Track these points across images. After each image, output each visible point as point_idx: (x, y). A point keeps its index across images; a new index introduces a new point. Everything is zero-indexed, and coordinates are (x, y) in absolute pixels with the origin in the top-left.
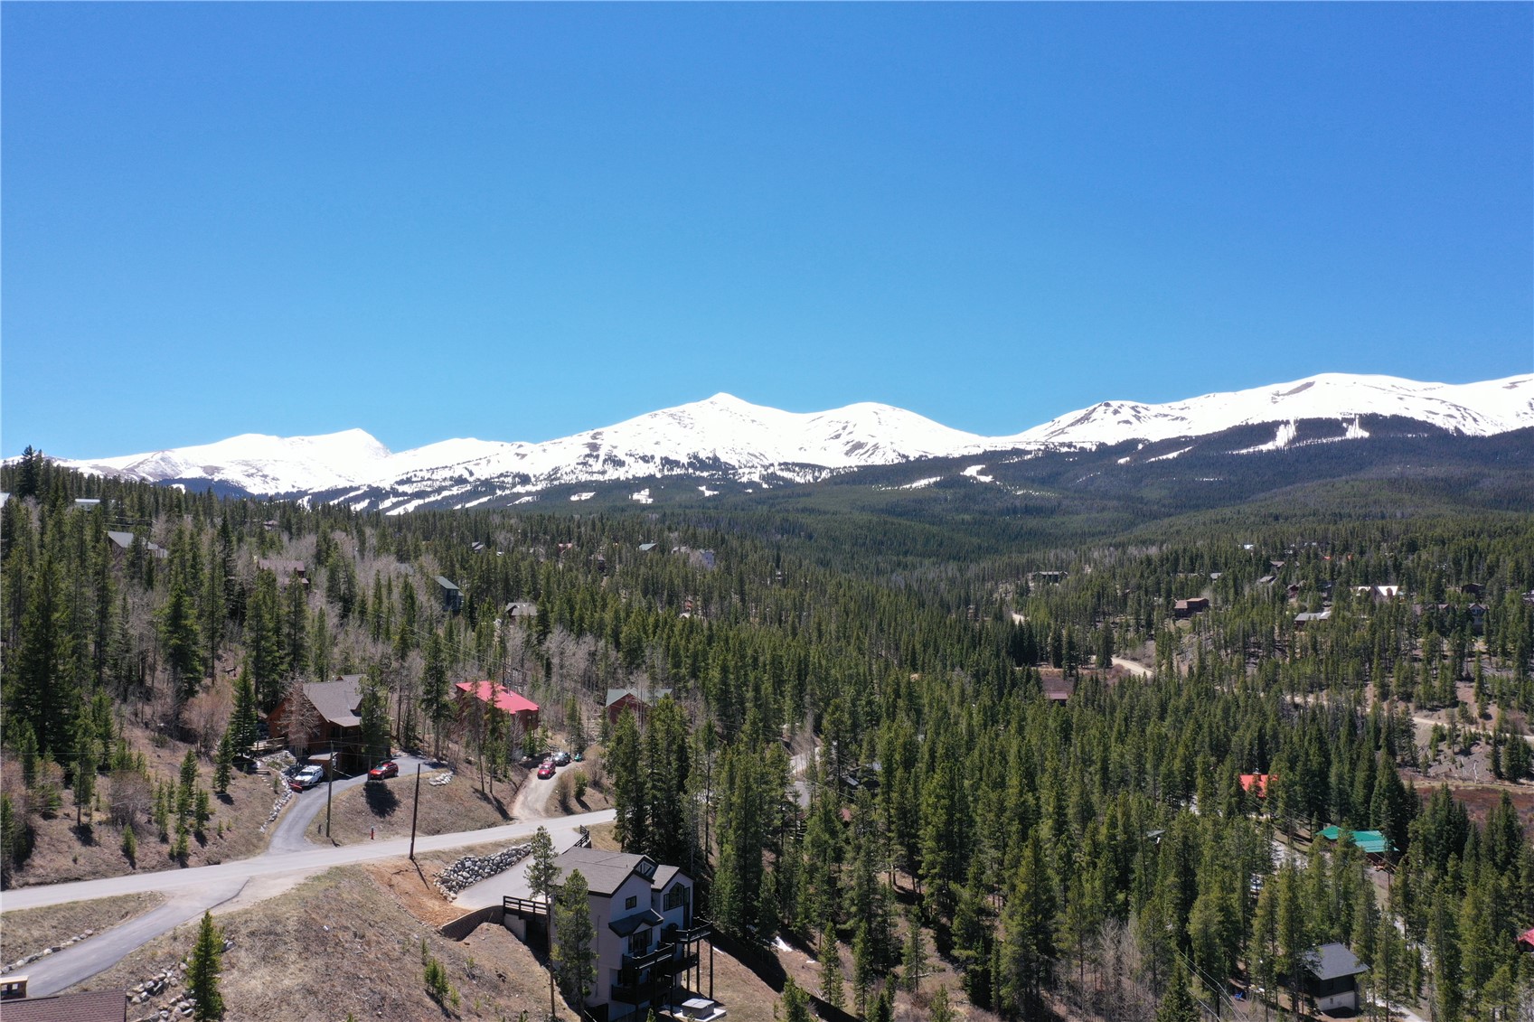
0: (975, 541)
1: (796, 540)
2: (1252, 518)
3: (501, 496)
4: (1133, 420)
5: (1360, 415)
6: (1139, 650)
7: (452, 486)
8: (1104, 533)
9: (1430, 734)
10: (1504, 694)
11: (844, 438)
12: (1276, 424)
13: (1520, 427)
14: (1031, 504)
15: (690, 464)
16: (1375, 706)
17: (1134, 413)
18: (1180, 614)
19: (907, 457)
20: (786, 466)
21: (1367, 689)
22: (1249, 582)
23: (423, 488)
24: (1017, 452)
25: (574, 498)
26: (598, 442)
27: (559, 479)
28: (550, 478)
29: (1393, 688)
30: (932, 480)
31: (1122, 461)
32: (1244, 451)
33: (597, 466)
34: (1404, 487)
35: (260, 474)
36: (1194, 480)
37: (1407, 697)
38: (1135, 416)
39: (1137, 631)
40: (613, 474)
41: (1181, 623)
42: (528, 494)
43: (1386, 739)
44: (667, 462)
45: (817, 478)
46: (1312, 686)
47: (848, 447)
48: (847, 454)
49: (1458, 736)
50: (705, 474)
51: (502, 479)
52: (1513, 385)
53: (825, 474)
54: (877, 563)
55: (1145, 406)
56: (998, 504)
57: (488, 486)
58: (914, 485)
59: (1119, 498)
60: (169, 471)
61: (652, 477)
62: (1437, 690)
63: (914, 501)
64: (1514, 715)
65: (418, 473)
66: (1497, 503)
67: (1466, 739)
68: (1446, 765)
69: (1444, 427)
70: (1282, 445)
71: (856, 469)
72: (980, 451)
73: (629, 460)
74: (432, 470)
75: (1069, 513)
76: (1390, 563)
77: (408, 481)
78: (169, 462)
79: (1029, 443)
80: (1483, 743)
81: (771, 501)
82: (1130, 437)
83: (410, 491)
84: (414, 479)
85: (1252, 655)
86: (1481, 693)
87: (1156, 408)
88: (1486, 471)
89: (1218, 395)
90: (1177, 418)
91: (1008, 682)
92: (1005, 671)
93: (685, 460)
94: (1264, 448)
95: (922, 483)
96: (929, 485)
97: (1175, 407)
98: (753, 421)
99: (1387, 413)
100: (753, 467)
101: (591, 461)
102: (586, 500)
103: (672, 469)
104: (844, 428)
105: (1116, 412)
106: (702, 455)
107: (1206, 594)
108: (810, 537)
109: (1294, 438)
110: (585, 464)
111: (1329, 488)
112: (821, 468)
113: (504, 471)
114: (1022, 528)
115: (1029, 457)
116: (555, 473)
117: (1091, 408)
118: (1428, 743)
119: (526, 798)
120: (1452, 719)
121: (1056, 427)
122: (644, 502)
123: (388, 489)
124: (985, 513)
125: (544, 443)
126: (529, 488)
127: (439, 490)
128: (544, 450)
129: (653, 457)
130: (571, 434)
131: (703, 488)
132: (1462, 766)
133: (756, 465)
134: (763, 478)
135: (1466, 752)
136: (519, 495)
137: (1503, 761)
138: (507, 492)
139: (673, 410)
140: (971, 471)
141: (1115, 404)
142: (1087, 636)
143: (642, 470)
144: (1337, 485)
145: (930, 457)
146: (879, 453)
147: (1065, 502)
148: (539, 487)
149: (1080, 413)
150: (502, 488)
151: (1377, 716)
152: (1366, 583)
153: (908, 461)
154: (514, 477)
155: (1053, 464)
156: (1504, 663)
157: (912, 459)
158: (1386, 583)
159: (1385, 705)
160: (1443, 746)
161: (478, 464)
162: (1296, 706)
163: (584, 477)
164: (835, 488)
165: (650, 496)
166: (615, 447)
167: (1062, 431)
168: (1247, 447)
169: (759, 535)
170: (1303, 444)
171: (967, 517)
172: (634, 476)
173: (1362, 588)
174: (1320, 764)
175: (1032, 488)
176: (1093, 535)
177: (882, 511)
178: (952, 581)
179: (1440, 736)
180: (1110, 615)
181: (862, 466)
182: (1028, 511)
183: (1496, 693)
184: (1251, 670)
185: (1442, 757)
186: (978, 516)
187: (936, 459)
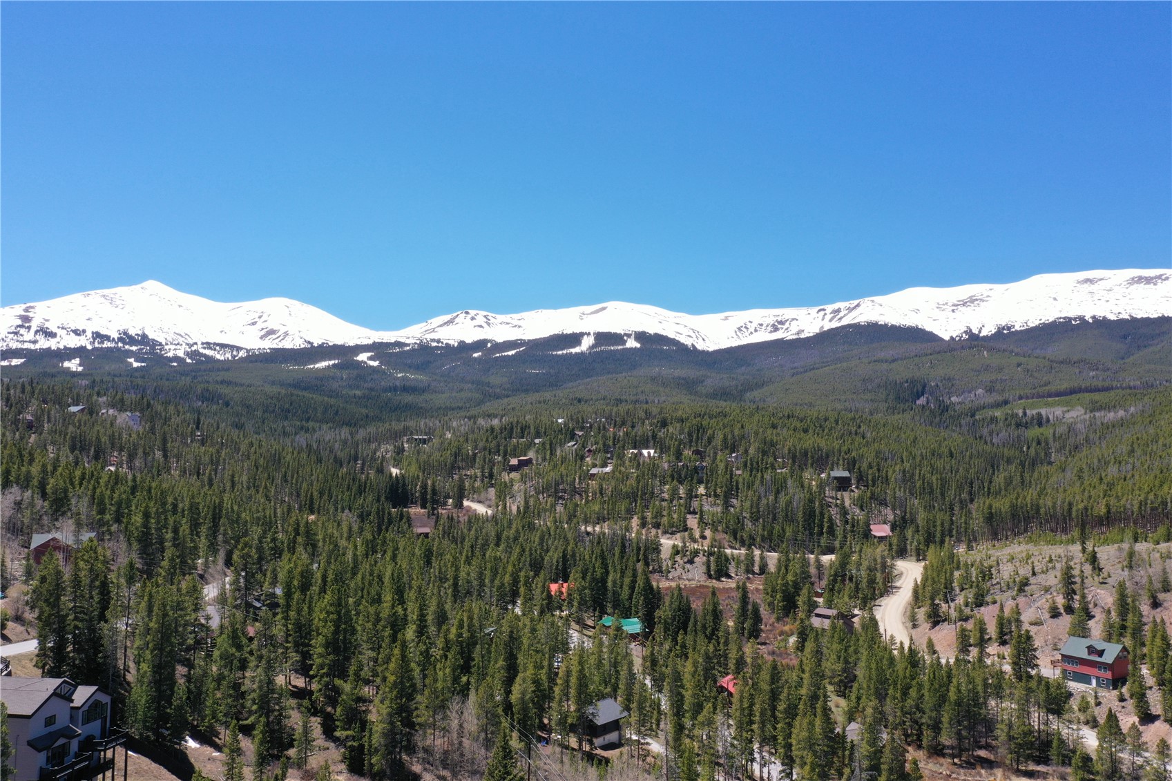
0: (364, 411)
1: (215, 407)
2: (564, 400)
4: (484, 325)
5: (636, 330)
6: (483, 495)
8: (461, 408)
9: (670, 551)
10: (715, 522)
11: (260, 325)
12: (582, 335)
13: (729, 346)
14: (408, 384)
15: (120, 339)
16: (637, 533)
17: (486, 320)
18: (513, 469)
19: (312, 344)
20: (208, 345)
21: (633, 520)
22: (560, 446)
24: (398, 344)
26: (31, 315)
29: (649, 520)
30: (332, 362)
31: (476, 355)
32: (560, 352)
33: (29, 336)
34: (660, 383)
36: (525, 372)
37: (657, 526)
38: (486, 322)
39: (482, 481)
40: (44, 343)
41: (513, 475)
43: (644, 555)
44: (97, 336)
45: (235, 356)
46: (598, 519)
47: (263, 333)
48: (261, 338)
49: (687, 551)
50: (134, 348)
52: (726, 318)
53: (242, 354)
54: (284, 427)
55: (494, 315)
56: (383, 383)
58: (317, 366)
59: (473, 383)
61: (83, 348)
62: (675, 520)
63: (316, 378)
64: (719, 536)
66: (714, 395)
67: (691, 553)
68: (679, 571)
69: (685, 343)
70: (585, 349)
71: (268, 351)
72: (370, 342)
73: (59, 332)
75: (436, 392)
76: (650, 434)
79: (408, 338)
80: (701, 555)
81: (194, 374)
82: (482, 338)
85: (560, 498)
86: (701, 522)
87: (501, 318)
88: (709, 374)
89: (543, 310)
90: (516, 326)
91: (386, 520)
92: (384, 513)
93: (115, 335)
94: (574, 350)
95: (323, 364)
96: (329, 366)
97: (514, 318)
98: (180, 306)
99: (652, 332)
100: (178, 344)
101: (22, 331)
102: (16, 366)
103: (102, 342)
104: (260, 317)
105: (473, 319)
106: (132, 332)
107: (531, 454)
108: (227, 404)
109: (593, 345)
110: (16, 333)
111: (613, 381)
112: (239, 349)
114: (400, 402)
115: (408, 348)
117: (455, 314)
118: (668, 556)
120: (683, 540)
121: (429, 327)
122: (74, 369)
124: (372, 390)
129: (84, 331)
131: (132, 360)
132: (688, 571)
133: (181, 342)
134: (187, 354)
135: (691, 562)
137: (713, 567)
139: (106, 292)
140: (363, 357)
141: (472, 312)
142: (445, 484)
143: (73, 342)
144: (619, 379)
145: (331, 344)
146: (289, 339)
147: (433, 384)
149: (447, 318)
151: (639, 539)
152: (635, 448)
153: (312, 347)
155: (426, 355)
156: (715, 502)
157: (315, 345)
158: (647, 448)
159: (644, 531)
160: (678, 558)
162: (588, 534)
163: (15, 345)
164: (250, 365)
165: (80, 365)
166: (47, 320)
167: (433, 330)
168: (562, 349)
169: (181, 402)
170: (598, 349)
171: (358, 393)
172: (65, 347)
173: (632, 451)
174: (602, 574)
175: (409, 372)
176: (453, 409)
177: (290, 385)
178: (345, 442)
179: (676, 551)
180: (463, 469)
181: (274, 349)
182: (405, 389)
183: (710, 521)
184: (559, 508)
185: (677, 566)
186: (366, 392)
187: (335, 346)
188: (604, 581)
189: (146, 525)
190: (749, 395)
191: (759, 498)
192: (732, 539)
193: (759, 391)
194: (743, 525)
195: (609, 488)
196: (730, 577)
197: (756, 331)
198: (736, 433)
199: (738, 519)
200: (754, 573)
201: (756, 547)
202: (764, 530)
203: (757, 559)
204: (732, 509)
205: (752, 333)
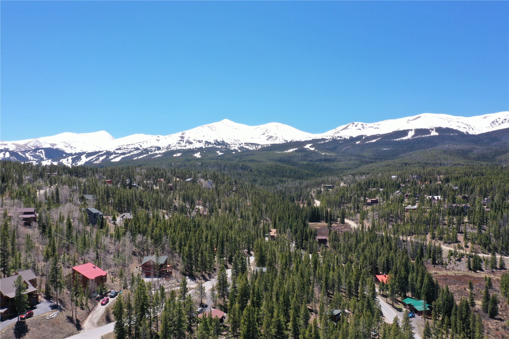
0: (307, 171)
1: (246, 172)
2: (398, 164)
3: (150, 154)
4: (362, 128)
5: (436, 127)
6: (354, 217)
7: (134, 151)
8: (350, 169)
9: (448, 253)
10: (473, 239)
11: (266, 134)
12: (408, 130)
13: (487, 131)
14: (327, 158)
15: (215, 143)
16: (430, 242)
17: (362, 126)
18: (369, 204)
19: (287, 141)
20: (247, 144)
21: (428, 235)
22: (392, 193)
23: (124, 151)
24: (323, 139)
25: (175, 155)
26: (184, 136)
27: (170, 148)
28: (167, 148)
29: (436, 235)
30: (294, 149)
31: (357, 143)
32: (397, 140)
33: (183, 144)
34: (448, 153)
35: (70, 146)
36: (380, 150)
37: (441, 239)
38: (362, 127)
39: (354, 210)
40: (189, 147)
41: (369, 208)
42: (160, 154)
43: (433, 255)
44: (207, 142)
45: (257, 148)
46: (410, 233)
47: (268, 137)
48: (267, 140)
49: (457, 254)
50: (219, 147)
51: (151, 148)
52: (485, 117)
53: (260, 147)
54: (273, 180)
55: (366, 124)
56: (316, 158)
57: (146, 151)
58: (288, 151)
59: (355, 156)
60: (39, 145)
61: (202, 148)
62: (451, 236)
63: (288, 157)
64: (476, 247)
65: (123, 146)
66: (478, 158)
67: (459, 255)
68: (453, 265)
69: (463, 131)
70: (410, 137)
71: (270, 145)
72: (311, 139)
73: (194, 142)
74: (128, 145)
75: (339, 161)
76: (439, 187)
77: (120, 149)
78: (39, 142)
79: (327, 136)
80: (465, 257)
81: (240, 157)
82: (360, 135)
83: (120, 152)
84: (122, 148)
85: (391, 221)
86: (466, 238)
87: (369, 125)
88: (476, 147)
89: (389, 120)
90: (376, 128)
93: (213, 142)
94: (404, 138)
95: (291, 150)
96: (293, 151)
97: (375, 124)
98: (236, 129)
99: (444, 127)
100: (235, 144)
101: (181, 142)
102: (179, 156)
103: (208, 145)
104: (266, 131)
105: (356, 126)
106: (219, 140)
107: (377, 198)
108: (251, 171)
109: (414, 135)
110: (179, 143)
111: (424, 153)
112: (258, 145)
113: (152, 146)
114: (323, 167)
115: (327, 141)
116: (169, 146)
117: (348, 125)
118: (447, 256)
119: (92, 316)
120: (455, 248)
121: (336, 131)
122: (198, 157)
123: (113, 152)
124: (311, 161)
125: (166, 136)
126: (160, 152)
127: (130, 152)
128: (166, 138)
129: (202, 141)
130: (175, 133)
131: (218, 152)
132: (458, 265)
133: (237, 143)
134: (239, 148)
135: (459, 260)
136: (156, 154)
137: (472, 264)
138: (153, 153)
139: (209, 125)
140: (308, 146)
141: (356, 123)
142: (337, 212)
143: (198, 145)
144: (427, 152)
145: (295, 141)
146: (278, 140)
147: (338, 157)
148: (163, 151)
149: (344, 126)
150: (151, 151)
151: (431, 246)
152: (430, 195)
153: (287, 142)
154: (155, 148)
155: (335, 144)
156: (474, 227)
157: (288, 142)
158: (437, 195)
159: (433, 241)
160: (452, 257)
161: (143, 143)
162: (404, 241)
163: (179, 148)
164: (262, 152)
165: (200, 155)
166: (189, 138)
167: (338, 132)
168: (398, 138)
169: (234, 170)
170: (417, 137)
171: (305, 163)
172: (196, 148)
173: (428, 197)
174: (405, 274)
175: (327, 152)
176: (346, 169)
177: (277, 160)
178: (297, 188)
179: (451, 254)
180: (346, 203)
181: (272, 144)
182: (325, 160)
183: (471, 238)
184: (390, 227)
185: (451, 262)
186: (308, 162)
187: (296, 142)
188: (406, 278)
189: (190, 251)
190: (498, 158)
191: (500, 226)
192: (483, 248)
193: (504, 155)
194: (490, 240)
195: (415, 216)
196: (482, 270)
197: (502, 123)
198: (488, 187)
199: (487, 237)
200: (496, 268)
201: (498, 253)
202: (503, 243)
203: (498, 261)
204: (483, 232)
205: (500, 124)
